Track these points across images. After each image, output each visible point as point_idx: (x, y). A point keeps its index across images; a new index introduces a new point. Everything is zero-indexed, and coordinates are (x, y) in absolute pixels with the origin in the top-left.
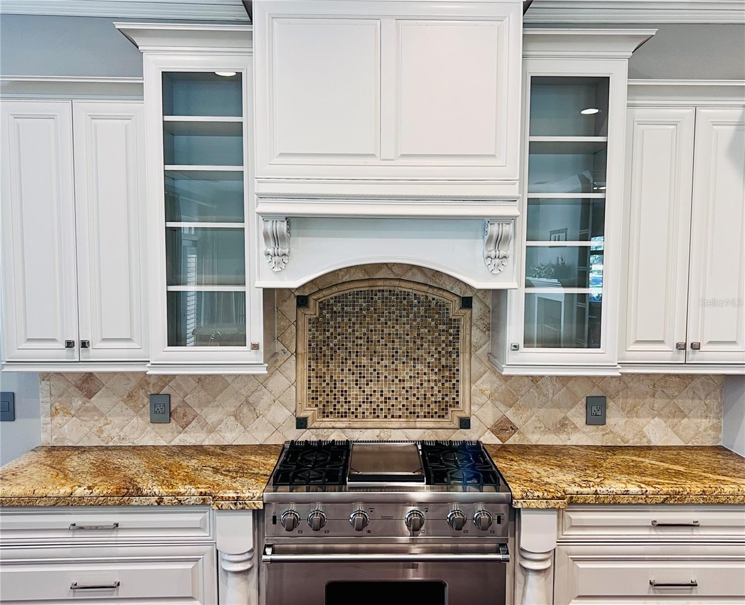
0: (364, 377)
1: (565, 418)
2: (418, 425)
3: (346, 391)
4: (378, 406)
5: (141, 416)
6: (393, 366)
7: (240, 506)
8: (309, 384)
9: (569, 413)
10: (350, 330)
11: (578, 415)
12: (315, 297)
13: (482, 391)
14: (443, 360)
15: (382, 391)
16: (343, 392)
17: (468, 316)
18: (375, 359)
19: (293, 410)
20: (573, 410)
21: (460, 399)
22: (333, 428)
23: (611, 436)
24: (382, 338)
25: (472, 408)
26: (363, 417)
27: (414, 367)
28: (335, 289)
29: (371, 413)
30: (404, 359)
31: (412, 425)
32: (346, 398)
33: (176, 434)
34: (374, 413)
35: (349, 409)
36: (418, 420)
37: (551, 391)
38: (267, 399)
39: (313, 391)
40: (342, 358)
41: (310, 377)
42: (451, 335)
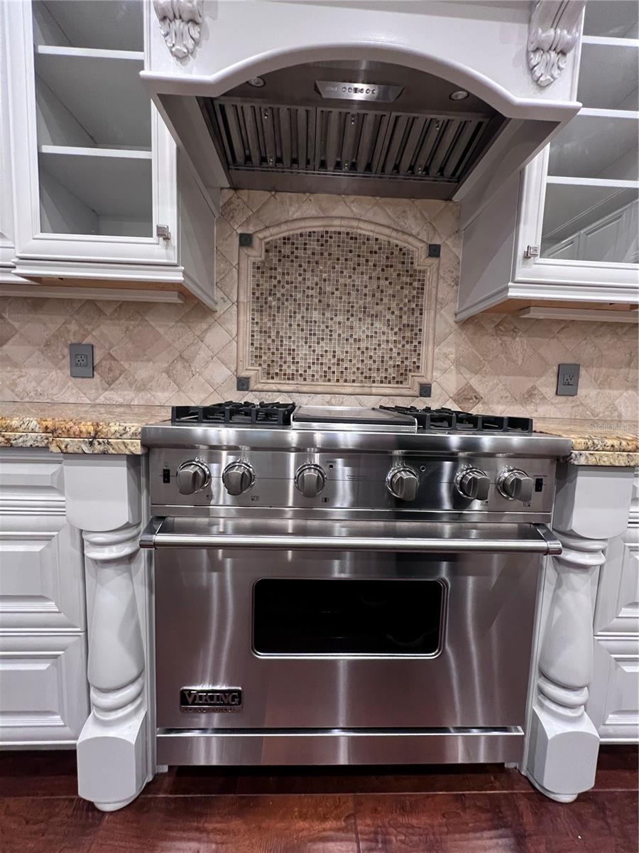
0: (315, 334)
1: (534, 388)
2: (374, 391)
3: (294, 350)
4: (329, 368)
5: (60, 369)
6: (348, 323)
7: (98, 448)
8: (252, 340)
9: (538, 382)
10: (300, 279)
11: (547, 385)
12: (261, 235)
13: (446, 356)
14: (405, 317)
15: (334, 352)
16: (291, 351)
17: (435, 267)
18: (328, 315)
19: (233, 368)
20: (544, 378)
21: (422, 364)
22: (279, 391)
23: (581, 408)
24: (337, 290)
25: (434, 374)
26: (313, 381)
27: (372, 325)
28: (284, 227)
29: (321, 376)
30: (361, 315)
31: (367, 390)
32: (293, 358)
33: (100, 391)
34: (325, 376)
35: (297, 371)
36: (374, 385)
37: (521, 357)
38: (203, 354)
39: (256, 348)
40: (291, 311)
41: (253, 331)
42: (414, 289)
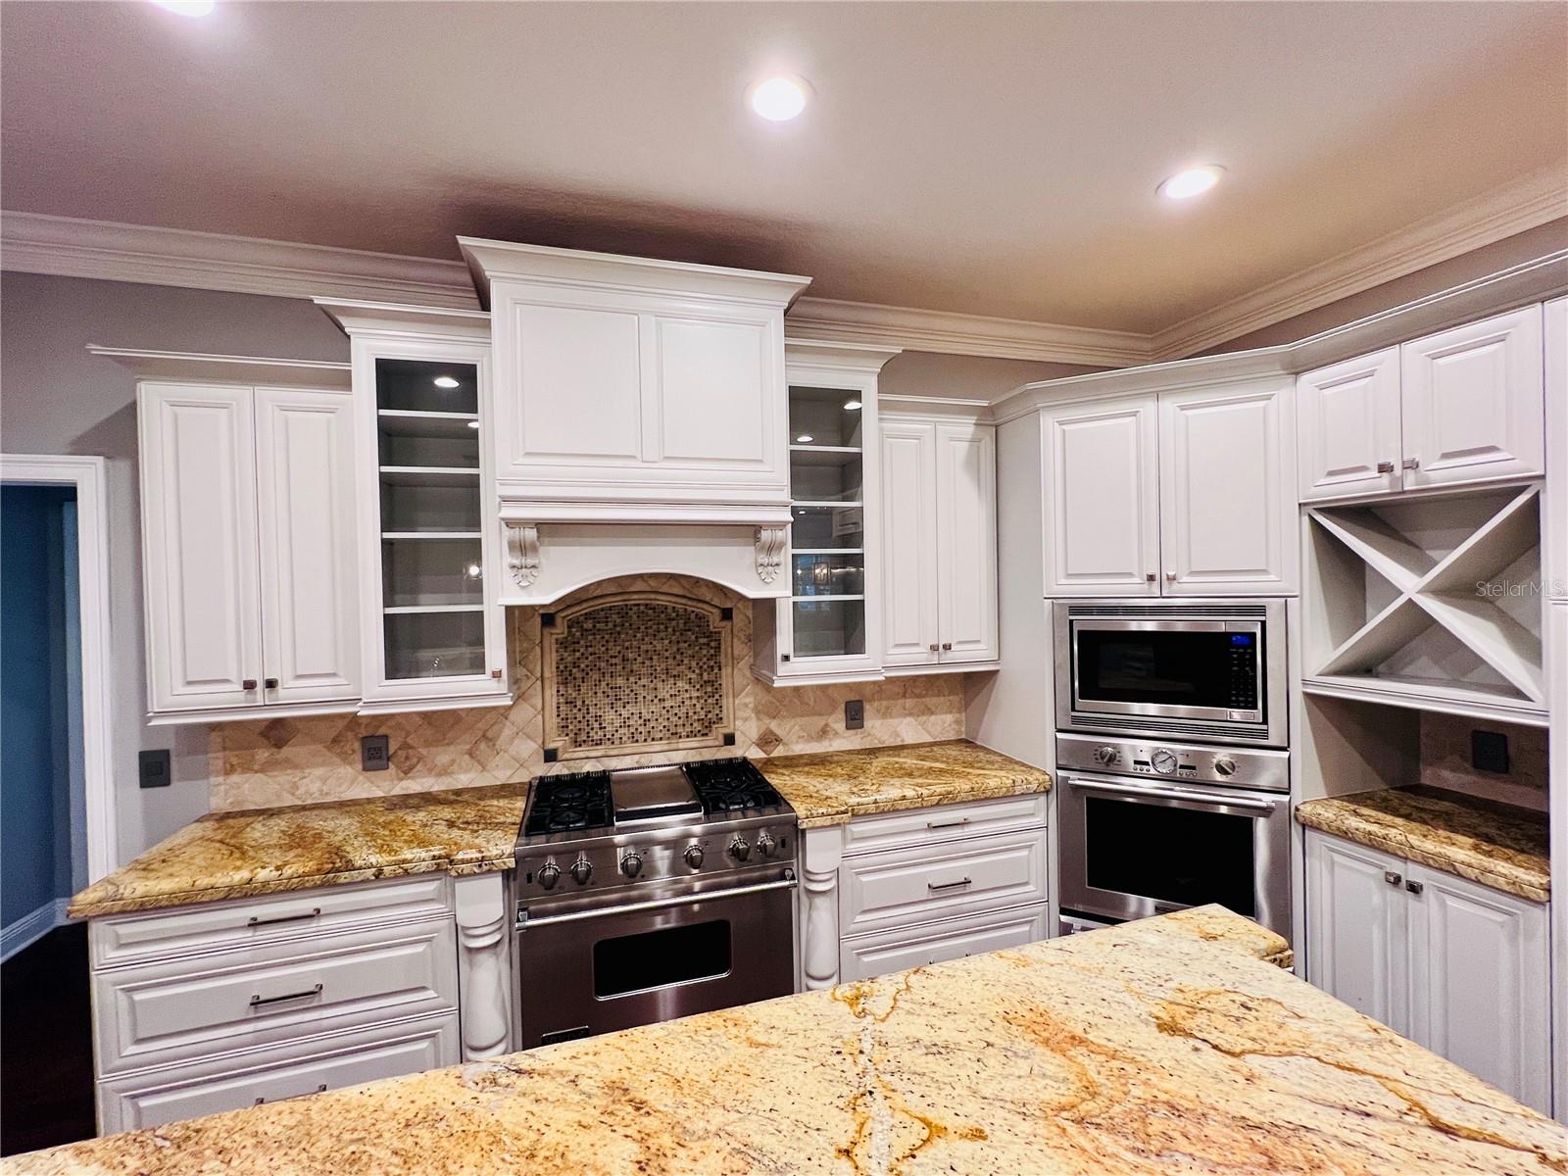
0: (620, 699)
1: (827, 725)
2: (681, 746)
3: (600, 716)
4: (637, 729)
5: (350, 764)
6: (652, 685)
7: (485, 868)
8: (558, 711)
9: (829, 721)
10: (603, 649)
11: (838, 722)
12: (563, 615)
13: (746, 705)
14: (705, 674)
15: (640, 713)
16: (598, 718)
17: (729, 627)
18: (632, 679)
19: (540, 742)
20: (834, 716)
21: (724, 715)
22: (587, 758)
23: (869, 738)
24: (639, 656)
25: (737, 723)
26: (621, 743)
27: (675, 684)
28: (585, 605)
29: (629, 738)
30: (664, 677)
31: (674, 746)
32: (600, 724)
33: (396, 782)
34: (633, 737)
35: (605, 736)
36: (681, 740)
37: (812, 699)
38: (507, 732)
39: (563, 719)
40: (595, 680)
41: (558, 703)
42: (712, 648)
